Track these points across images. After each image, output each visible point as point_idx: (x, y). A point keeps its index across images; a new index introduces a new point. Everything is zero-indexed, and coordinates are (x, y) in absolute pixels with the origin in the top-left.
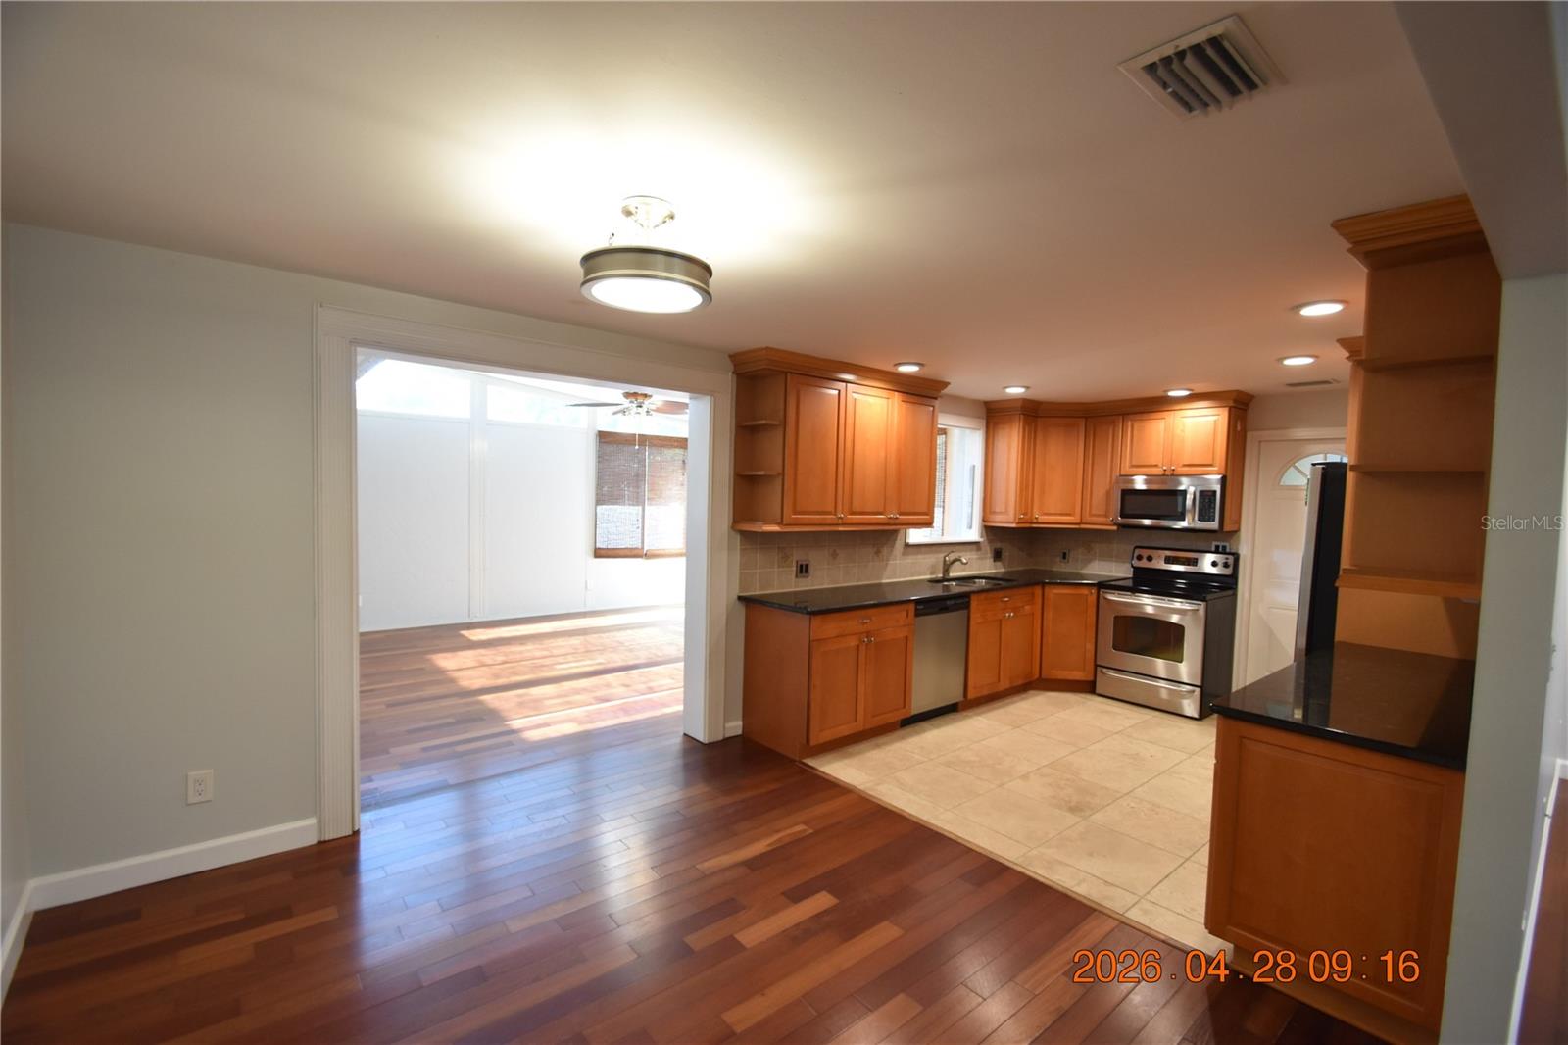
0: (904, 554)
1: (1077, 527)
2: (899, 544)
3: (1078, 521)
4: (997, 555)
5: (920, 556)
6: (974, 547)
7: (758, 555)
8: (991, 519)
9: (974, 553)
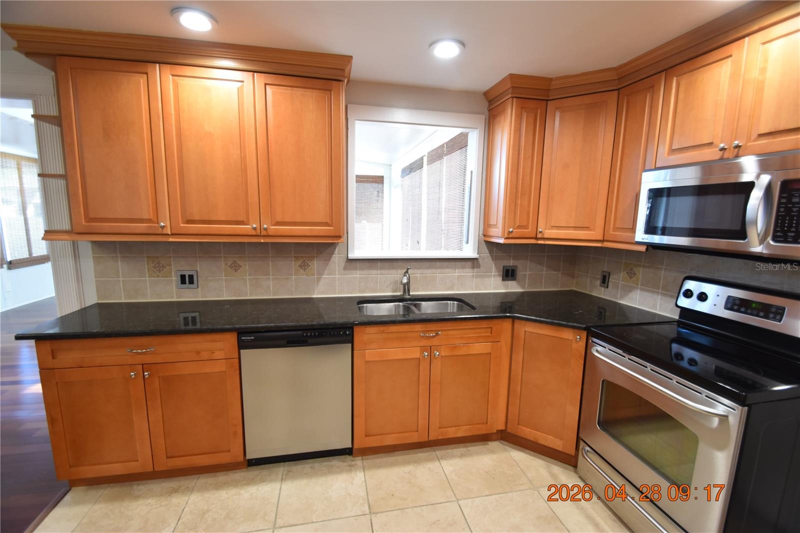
0: (345, 268)
1: (599, 245)
2: (337, 258)
3: (601, 238)
4: (509, 274)
5: (374, 272)
6: (470, 263)
7: (120, 263)
8: (491, 234)
9: (468, 270)
